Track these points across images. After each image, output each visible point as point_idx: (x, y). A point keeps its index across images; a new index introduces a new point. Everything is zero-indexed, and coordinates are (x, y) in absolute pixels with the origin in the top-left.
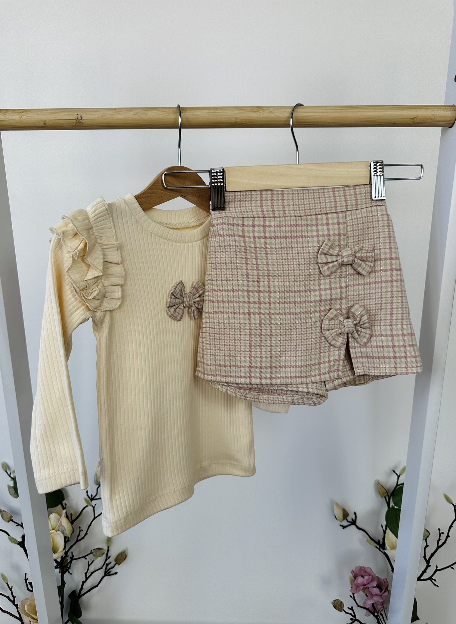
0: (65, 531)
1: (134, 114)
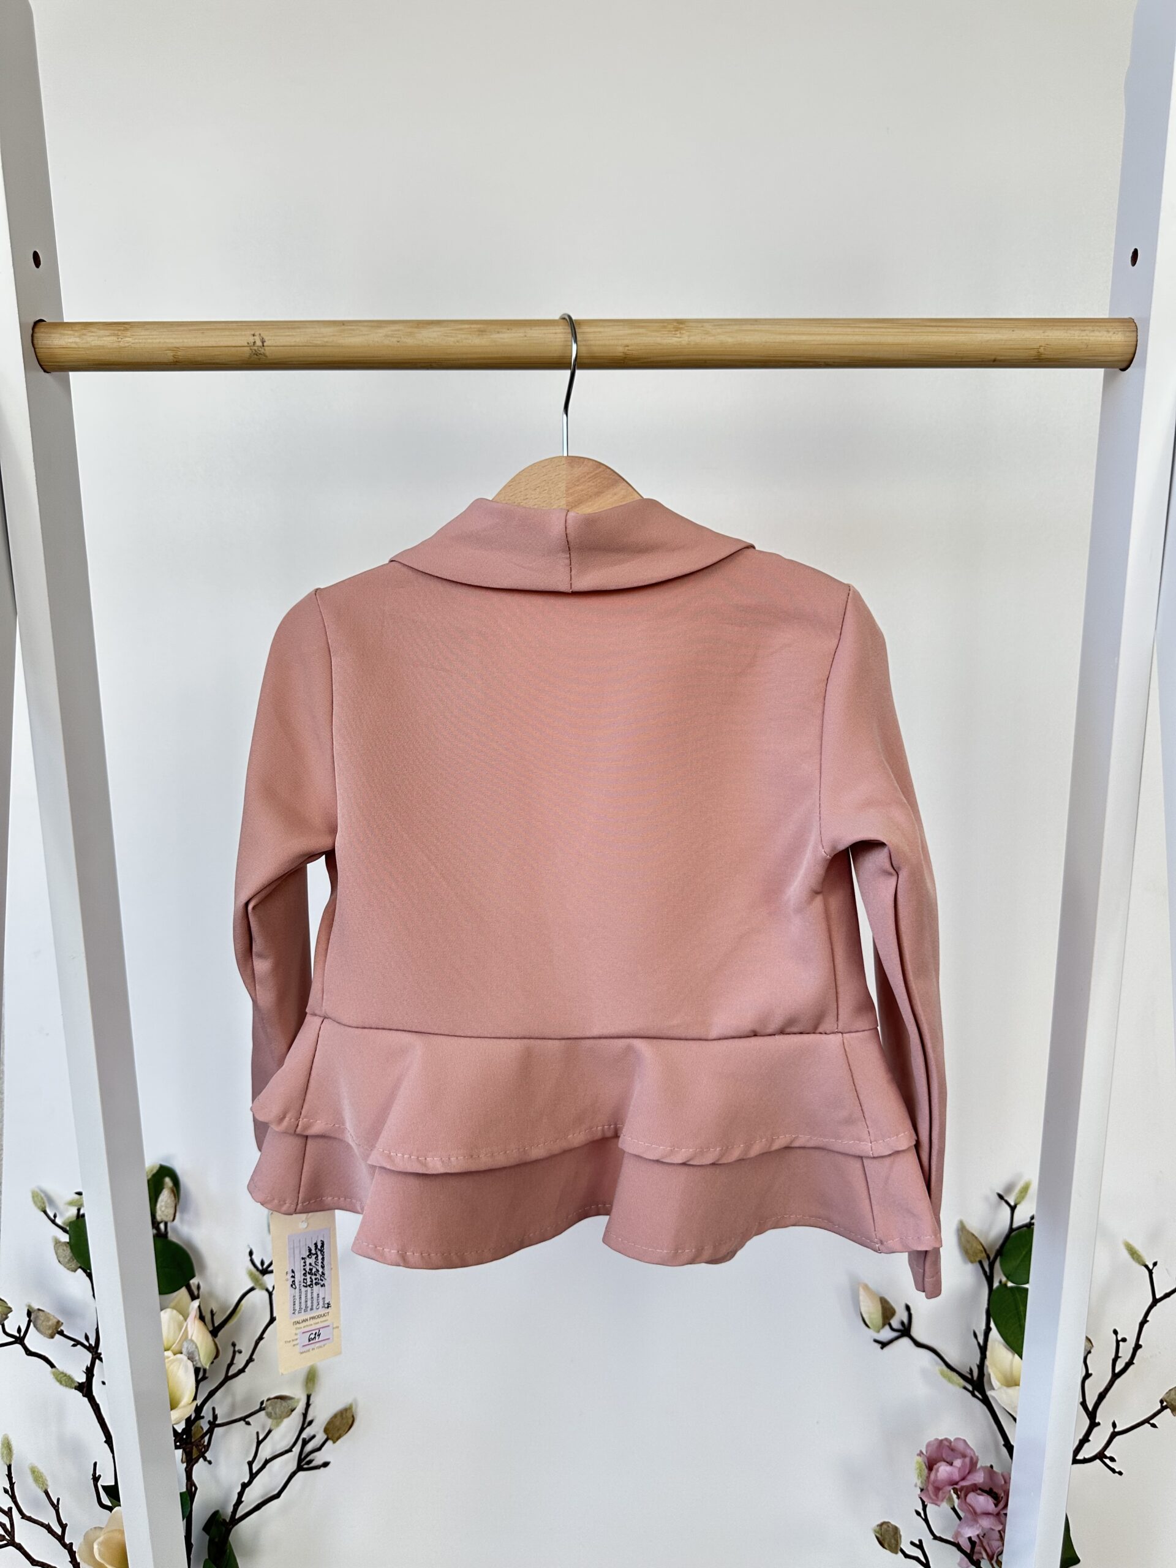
0: (196, 1354)
1: (387, 336)
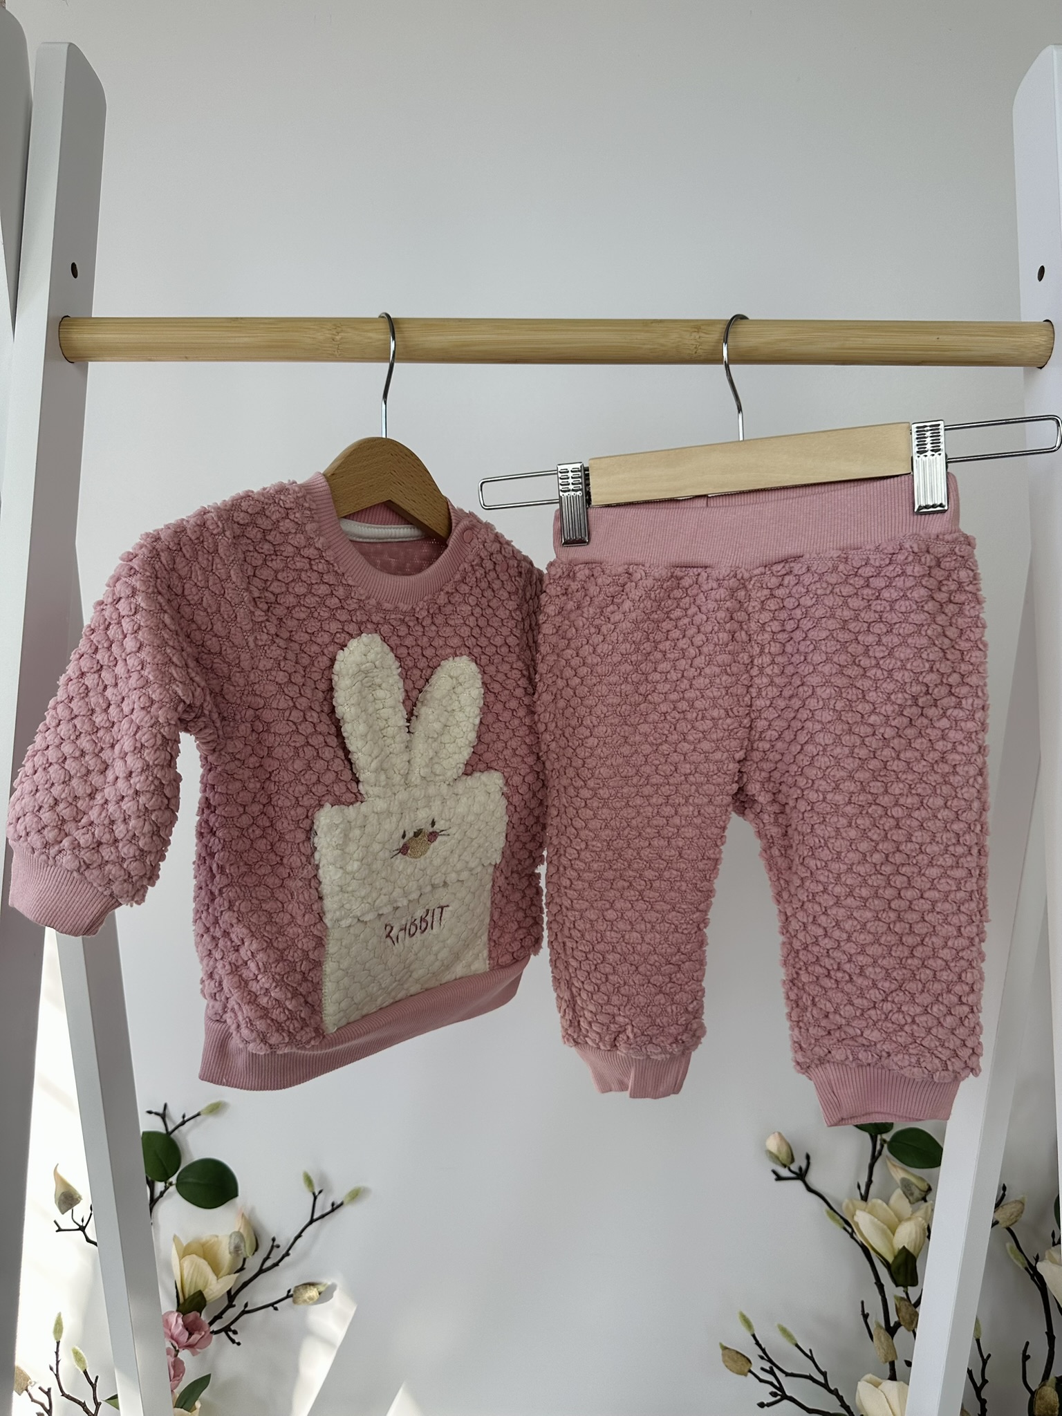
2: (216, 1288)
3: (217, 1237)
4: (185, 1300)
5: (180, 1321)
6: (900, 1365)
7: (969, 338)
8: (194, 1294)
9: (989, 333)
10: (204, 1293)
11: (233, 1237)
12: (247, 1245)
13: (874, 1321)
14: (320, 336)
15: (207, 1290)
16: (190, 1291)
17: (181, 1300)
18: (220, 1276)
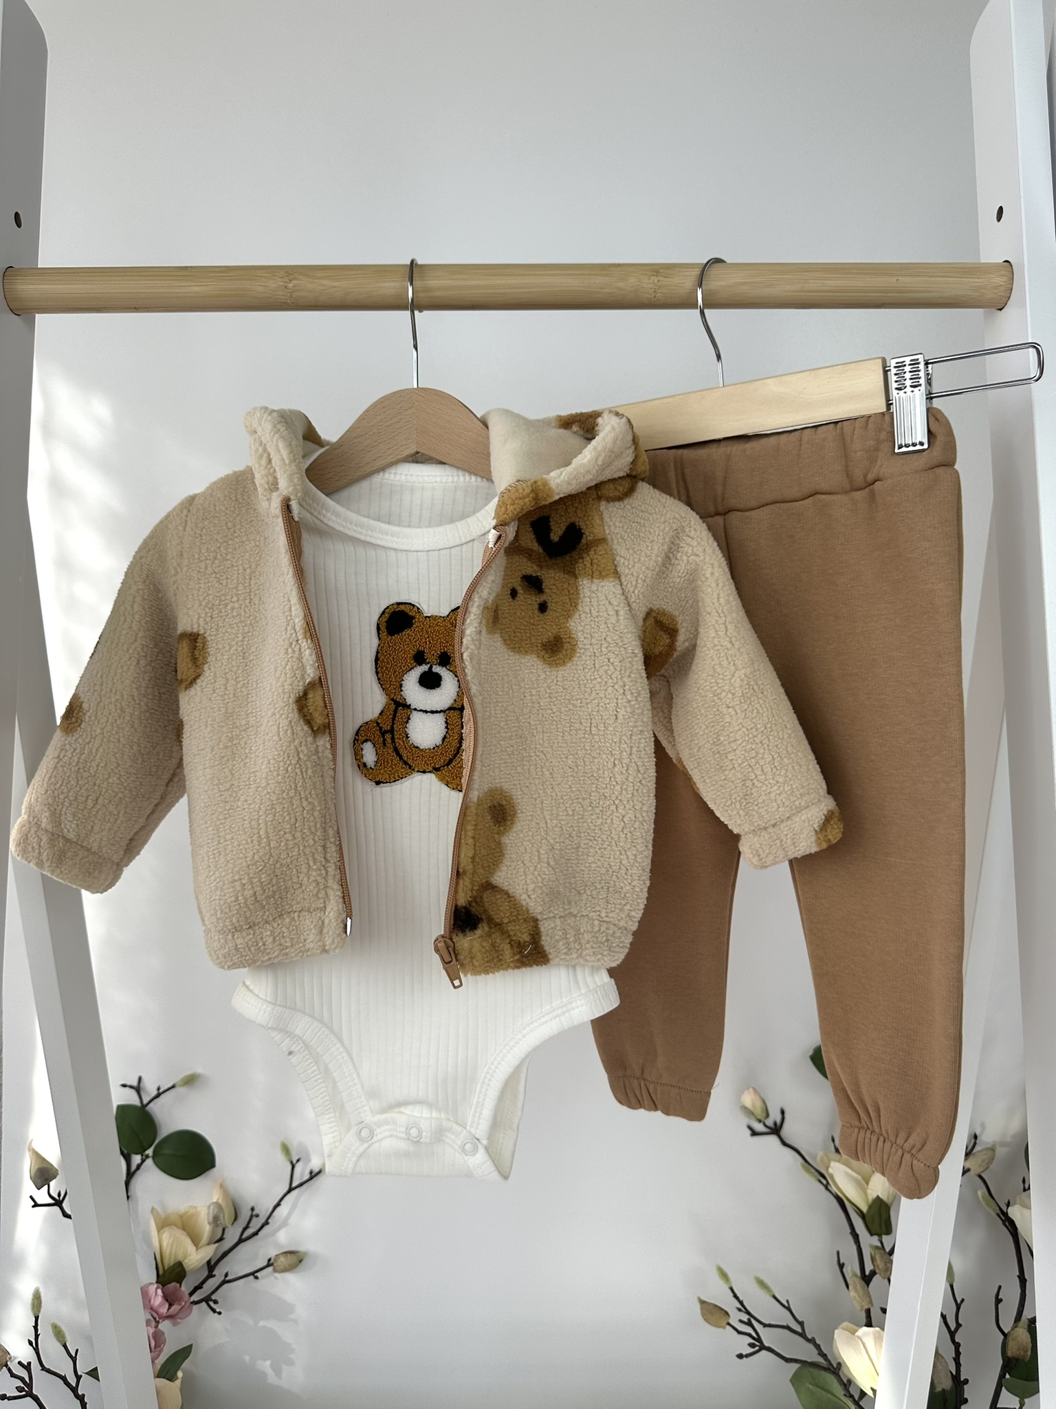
2: (195, 1257)
3: (195, 1208)
4: (164, 1271)
5: (159, 1291)
6: (875, 1313)
7: (928, 279)
8: (174, 1264)
9: (950, 274)
10: (183, 1263)
11: (212, 1208)
12: (226, 1216)
13: (849, 1268)
14: (272, 284)
15: (186, 1261)
16: (169, 1261)
17: (161, 1272)
18: (200, 1245)
